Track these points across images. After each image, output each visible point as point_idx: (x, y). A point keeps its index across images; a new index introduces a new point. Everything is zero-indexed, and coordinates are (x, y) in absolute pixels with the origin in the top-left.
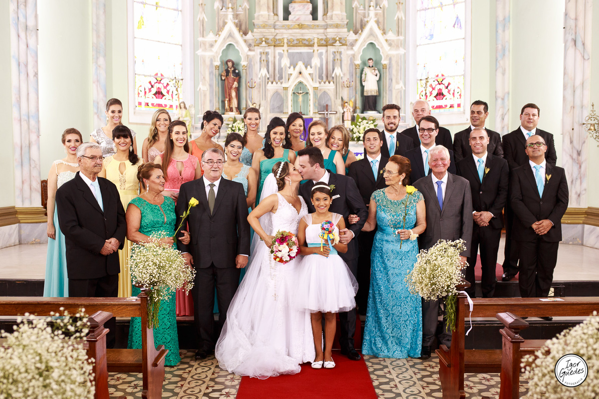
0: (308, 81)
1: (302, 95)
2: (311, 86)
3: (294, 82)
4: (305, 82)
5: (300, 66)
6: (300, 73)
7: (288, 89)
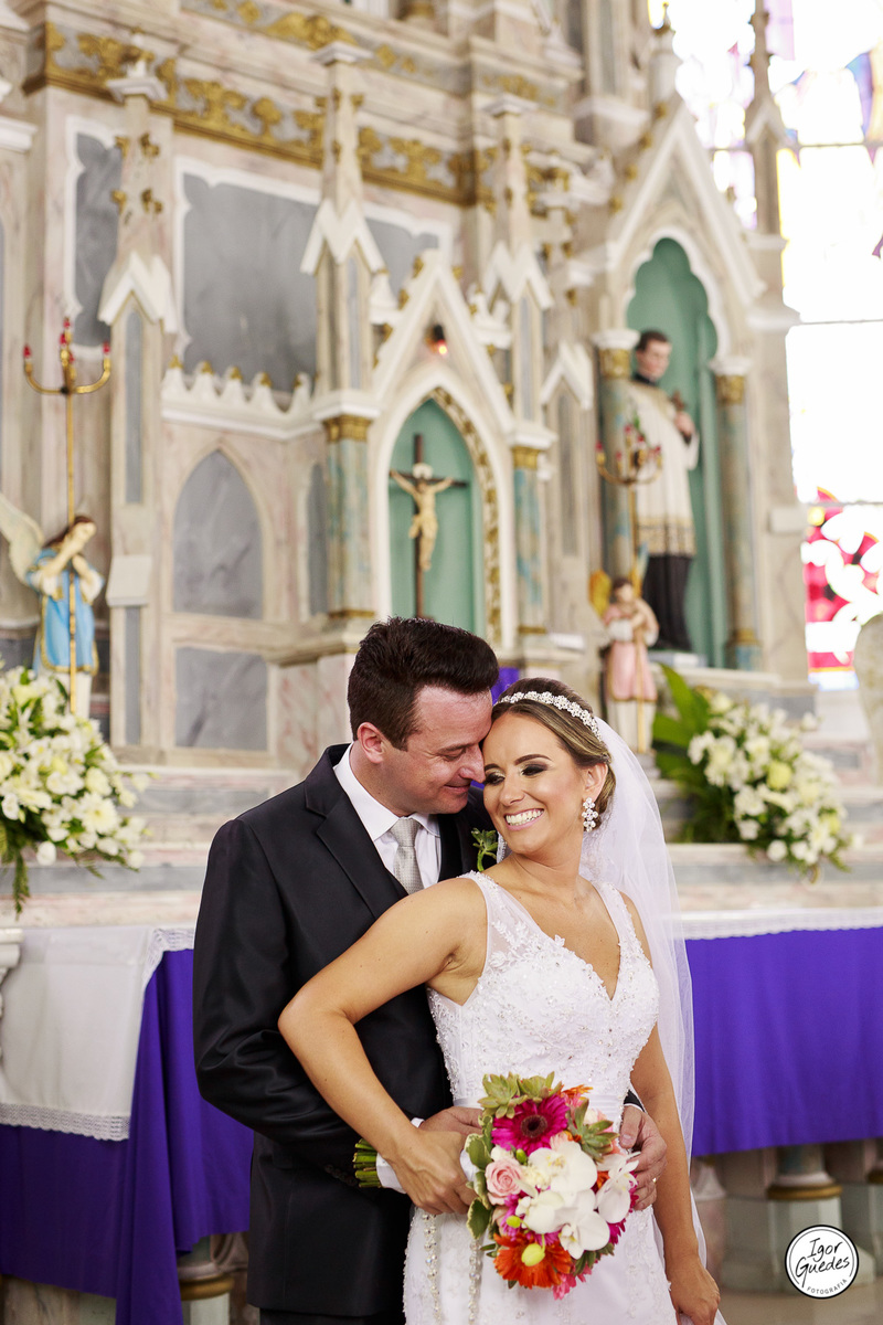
0: (481, 398)
1: (437, 495)
2: (499, 434)
3: (400, 388)
4: (467, 405)
5: (437, 285)
6: (437, 334)
7: (372, 433)
